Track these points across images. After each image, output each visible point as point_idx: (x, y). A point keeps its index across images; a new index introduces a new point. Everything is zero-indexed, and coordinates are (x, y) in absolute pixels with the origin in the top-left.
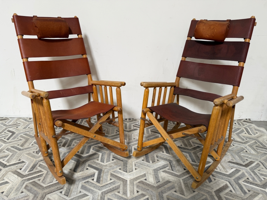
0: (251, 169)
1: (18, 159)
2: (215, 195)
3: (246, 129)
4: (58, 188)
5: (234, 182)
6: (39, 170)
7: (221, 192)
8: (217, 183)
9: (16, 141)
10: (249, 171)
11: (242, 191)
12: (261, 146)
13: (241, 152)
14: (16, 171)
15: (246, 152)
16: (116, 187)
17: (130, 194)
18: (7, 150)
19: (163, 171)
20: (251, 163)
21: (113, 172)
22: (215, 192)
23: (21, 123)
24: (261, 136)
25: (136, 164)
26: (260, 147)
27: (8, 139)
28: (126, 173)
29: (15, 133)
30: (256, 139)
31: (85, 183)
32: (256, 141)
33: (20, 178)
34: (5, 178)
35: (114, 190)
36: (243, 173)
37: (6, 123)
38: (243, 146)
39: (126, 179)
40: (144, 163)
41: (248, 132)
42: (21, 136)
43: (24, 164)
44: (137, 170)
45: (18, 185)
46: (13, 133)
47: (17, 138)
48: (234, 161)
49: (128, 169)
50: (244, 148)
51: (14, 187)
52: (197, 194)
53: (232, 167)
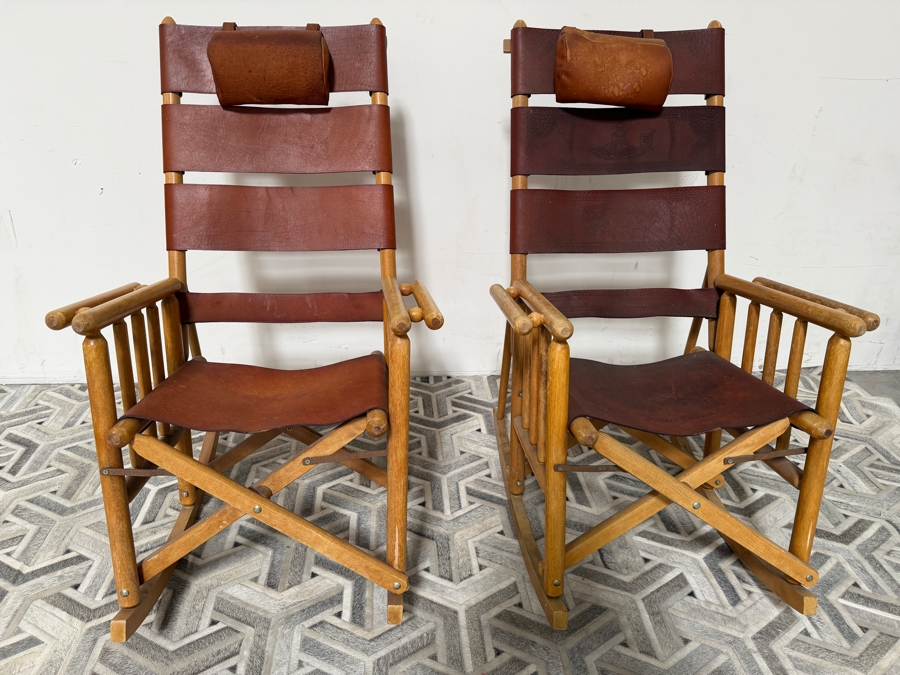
0: (862, 550)
1: (63, 549)
2: (755, 649)
4: (219, 652)
7: (773, 637)
8: (758, 605)
9: (44, 476)
10: (858, 556)
11: (842, 631)
12: (887, 463)
14: (59, 594)
15: (841, 486)
16: (421, 637)
17: (474, 664)
18: (16, 515)
20: (860, 526)
22: (754, 638)
23: (52, 406)
24: (883, 425)
25: (481, 547)
26: (884, 468)
27: (13, 471)
28: (450, 584)
29: (36, 446)
30: (869, 437)
31: (312, 627)
32: (870, 447)
33: (77, 622)
34: (23, 625)
35: (418, 650)
36: (838, 564)
39: (455, 608)
42: (61, 458)
43: (84, 565)
44: (485, 571)
45: (74, 648)
46: (30, 447)
47: (46, 463)
49: (453, 568)
50: (832, 471)
51: (62, 659)
52: (696, 650)
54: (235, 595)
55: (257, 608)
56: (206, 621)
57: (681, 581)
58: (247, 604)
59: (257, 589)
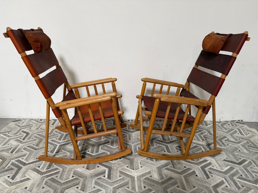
0: (244, 167)
1: (36, 158)
2: (213, 190)
3: (239, 130)
4: (74, 184)
5: (229, 178)
6: (55, 168)
7: (218, 187)
8: (214, 179)
9: (31, 141)
10: (242, 168)
11: (236, 187)
12: (253, 145)
13: (235, 151)
14: (35, 169)
15: (240, 151)
16: (125, 182)
17: (138, 189)
18: (24, 150)
19: (166, 169)
20: (244, 161)
21: (121, 169)
22: (212, 187)
23: (33, 124)
24: (253, 136)
25: (141, 162)
26: (252, 147)
27: (24, 139)
28: (133, 170)
29: (29, 134)
30: (248, 139)
31: (97, 179)
32: (248, 141)
33: (39, 175)
34: (26, 175)
35: (124, 186)
36: (237, 170)
37: (19, 124)
38: (236, 146)
39: (134, 176)
40: (148, 161)
41: (241, 133)
42: (35, 137)
43: (41, 162)
44: (142, 168)
45: (38, 181)
46: (28, 134)
47: (32, 138)
48: (229, 159)
49: (134, 167)
50: (237, 147)
51: (35, 183)
52: (197, 189)
53: (227, 164)
54: (78, 171)
55: (84, 174)
56: (71, 176)
57: (194, 172)
58: (81, 173)
59: (84, 169)
